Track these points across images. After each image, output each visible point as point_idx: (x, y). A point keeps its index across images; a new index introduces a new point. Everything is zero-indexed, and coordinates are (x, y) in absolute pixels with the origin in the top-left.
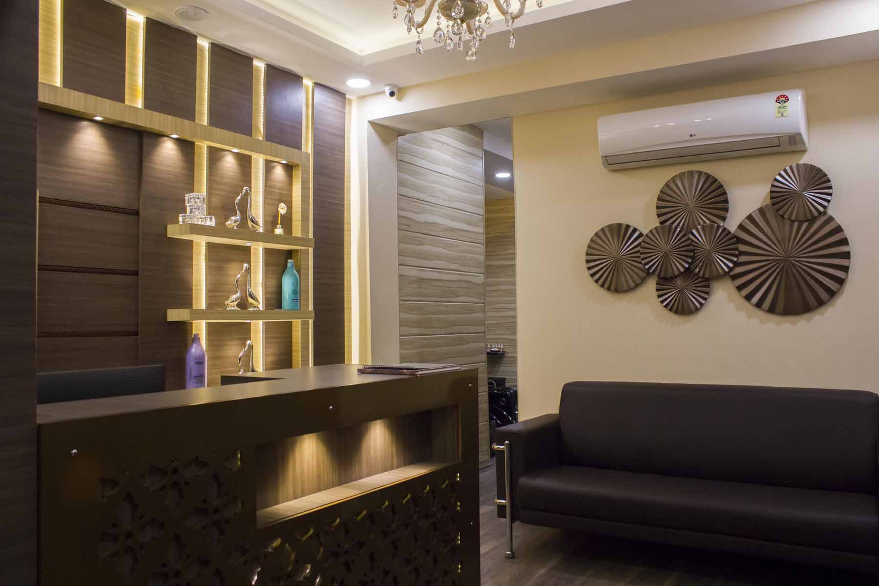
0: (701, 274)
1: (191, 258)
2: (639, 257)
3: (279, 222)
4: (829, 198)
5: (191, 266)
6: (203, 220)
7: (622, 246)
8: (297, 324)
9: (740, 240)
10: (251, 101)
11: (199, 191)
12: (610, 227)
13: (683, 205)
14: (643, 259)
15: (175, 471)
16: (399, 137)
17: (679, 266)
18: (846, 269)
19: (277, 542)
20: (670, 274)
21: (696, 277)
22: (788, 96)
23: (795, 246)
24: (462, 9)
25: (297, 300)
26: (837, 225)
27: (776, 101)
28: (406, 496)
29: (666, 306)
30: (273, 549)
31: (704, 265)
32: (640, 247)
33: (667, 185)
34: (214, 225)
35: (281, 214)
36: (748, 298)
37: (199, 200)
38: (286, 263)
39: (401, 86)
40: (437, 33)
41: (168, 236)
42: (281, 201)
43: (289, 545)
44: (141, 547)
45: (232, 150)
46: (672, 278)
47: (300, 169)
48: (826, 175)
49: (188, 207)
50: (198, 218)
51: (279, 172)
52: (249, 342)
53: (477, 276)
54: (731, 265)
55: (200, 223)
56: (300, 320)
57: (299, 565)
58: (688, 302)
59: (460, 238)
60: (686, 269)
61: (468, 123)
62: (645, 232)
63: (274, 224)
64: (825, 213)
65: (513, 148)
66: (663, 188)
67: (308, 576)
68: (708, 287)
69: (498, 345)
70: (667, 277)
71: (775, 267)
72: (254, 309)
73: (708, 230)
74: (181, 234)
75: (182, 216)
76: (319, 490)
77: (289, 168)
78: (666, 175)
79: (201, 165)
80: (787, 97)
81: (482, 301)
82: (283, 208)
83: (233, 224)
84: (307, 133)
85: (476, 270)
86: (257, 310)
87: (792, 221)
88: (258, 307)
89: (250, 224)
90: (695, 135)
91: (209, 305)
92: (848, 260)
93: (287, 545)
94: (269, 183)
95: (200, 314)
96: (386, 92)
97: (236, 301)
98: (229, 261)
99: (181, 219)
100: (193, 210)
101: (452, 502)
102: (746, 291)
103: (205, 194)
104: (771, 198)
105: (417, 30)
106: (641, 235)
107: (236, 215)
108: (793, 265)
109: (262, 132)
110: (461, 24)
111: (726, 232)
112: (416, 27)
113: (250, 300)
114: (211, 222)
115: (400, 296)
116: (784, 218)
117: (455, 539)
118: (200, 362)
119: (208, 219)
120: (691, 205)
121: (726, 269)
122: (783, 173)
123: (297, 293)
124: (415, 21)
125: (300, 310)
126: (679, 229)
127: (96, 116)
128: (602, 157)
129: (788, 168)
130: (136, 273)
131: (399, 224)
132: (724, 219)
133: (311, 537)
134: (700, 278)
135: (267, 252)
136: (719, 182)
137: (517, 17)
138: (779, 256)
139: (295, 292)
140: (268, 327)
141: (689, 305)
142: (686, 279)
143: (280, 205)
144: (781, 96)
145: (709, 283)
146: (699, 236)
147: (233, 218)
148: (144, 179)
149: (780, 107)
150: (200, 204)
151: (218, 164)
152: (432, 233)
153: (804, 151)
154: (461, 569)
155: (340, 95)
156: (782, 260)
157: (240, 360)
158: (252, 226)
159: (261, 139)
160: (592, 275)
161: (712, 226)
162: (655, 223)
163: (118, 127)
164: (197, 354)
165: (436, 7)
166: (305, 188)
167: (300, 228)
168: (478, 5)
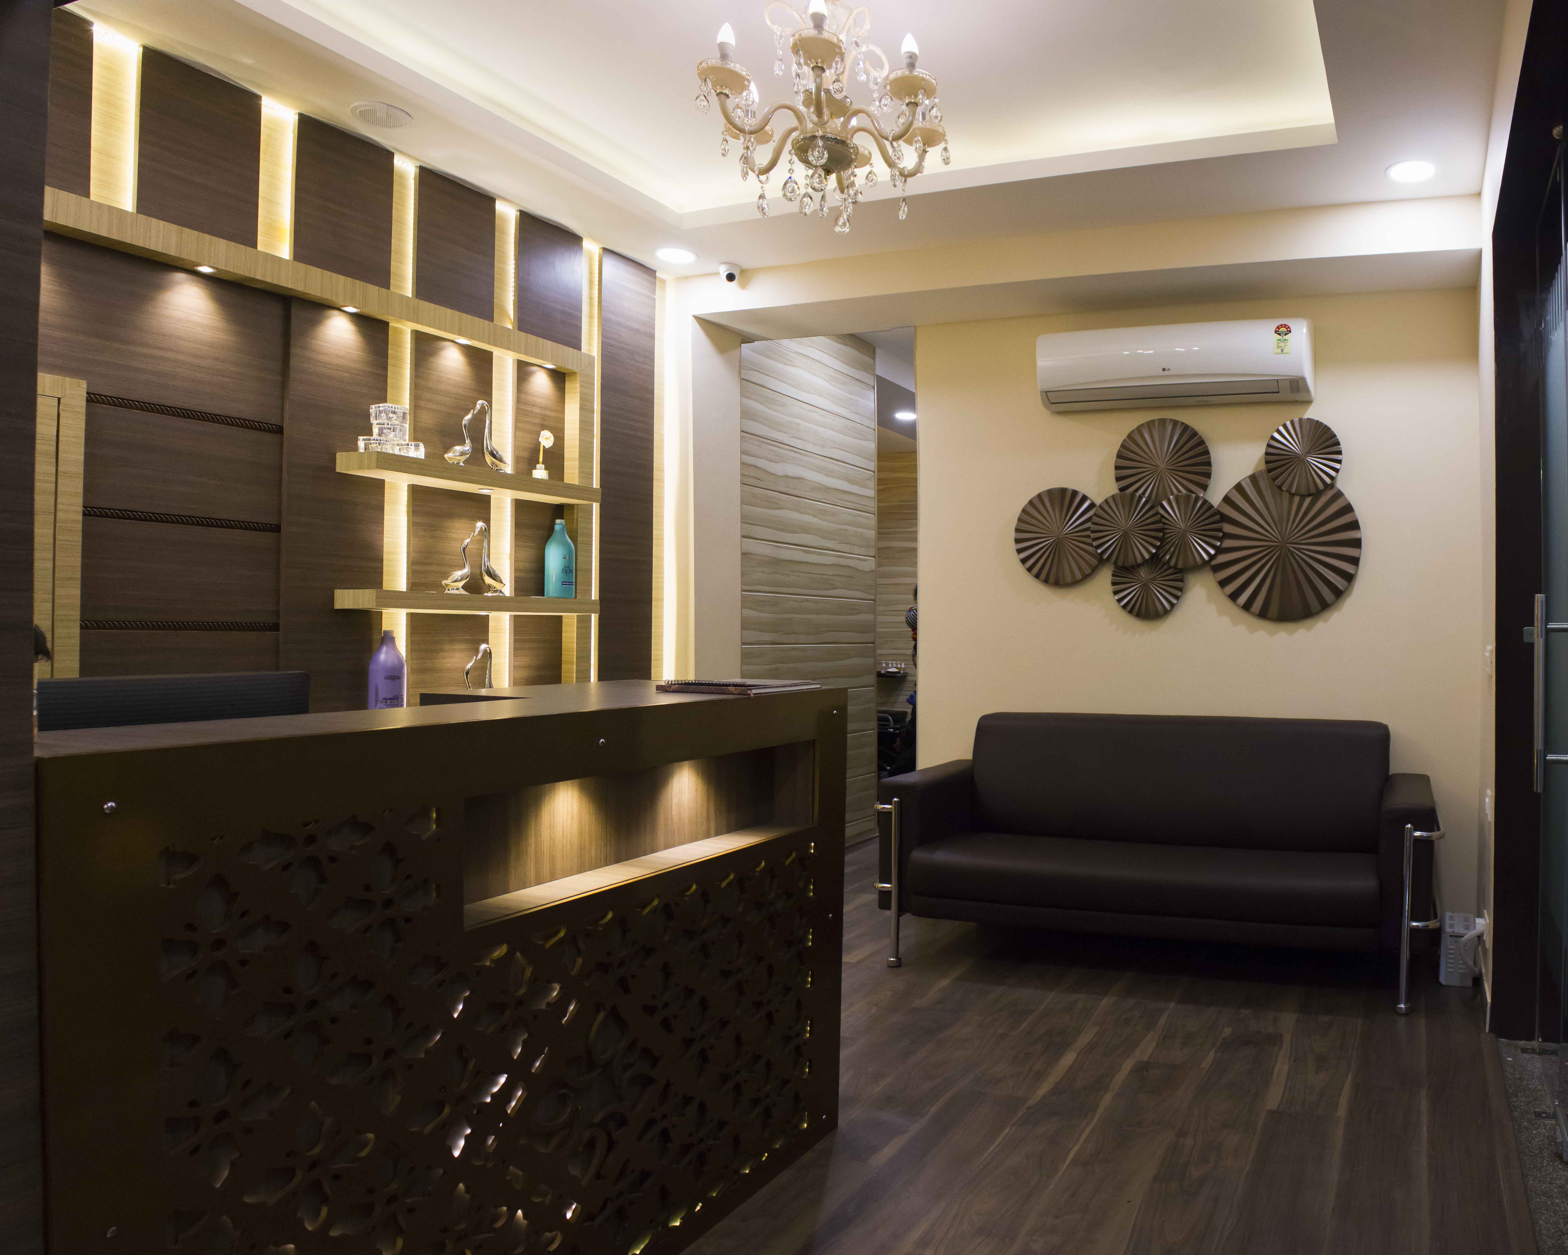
0: (1173, 563)
1: (381, 509)
2: (1088, 537)
3: (541, 459)
4: (1337, 466)
5: (380, 522)
6: (401, 447)
7: (1066, 521)
8: (570, 620)
9: (1225, 518)
10: (493, 266)
11: (397, 402)
12: (1050, 492)
13: (1150, 466)
14: (1095, 539)
15: (311, 839)
16: (742, 345)
17: (1143, 550)
18: (1355, 561)
19: (501, 951)
20: (1131, 562)
21: (1166, 567)
22: (1289, 325)
23: (1295, 529)
24: (825, 153)
25: (571, 583)
26: (1347, 503)
27: (1276, 332)
28: (728, 876)
29: (1124, 607)
30: (492, 961)
31: (1177, 550)
32: (1090, 523)
33: (1130, 436)
34: (423, 458)
35: (544, 446)
36: (1234, 597)
37: (395, 416)
38: (553, 524)
39: (745, 266)
40: (788, 185)
41: (338, 470)
42: (544, 427)
43: (521, 953)
44: (244, 963)
45: (456, 340)
46: (1133, 567)
47: (578, 378)
48: (1335, 436)
49: (375, 425)
50: (393, 444)
51: (541, 383)
52: (483, 646)
53: (865, 560)
54: (1212, 552)
55: (396, 453)
56: (576, 614)
57: (540, 985)
58: (1154, 602)
59: (839, 503)
60: (1153, 556)
61: (851, 332)
62: (1098, 501)
63: (532, 463)
64: (1332, 486)
65: (916, 375)
66: (1125, 440)
67: (553, 1002)
68: (1181, 580)
69: (897, 664)
70: (1126, 565)
71: (1268, 557)
72: (494, 594)
73: (1185, 502)
74: (360, 468)
75: (364, 440)
76: (581, 869)
77: (559, 377)
78: (1130, 422)
79: (399, 360)
80: (1289, 327)
81: (872, 597)
82: (547, 438)
83: (458, 458)
84: (590, 325)
85: (862, 551)
86: (498, 596)
87: (1292, 495)
88: (501, 592)
89: (489, 459)
90: (1169, 370)
91: (414, 585)
92: (1360, 550)
93: (518, 954)
94: (523, 396)
95: (396, 600)
96: (721, 273)
97: (461, 580)
98: (451, 516)
99: (361, 444)
100: (385, 431)
101: (801, 884)
102: (1231, 588)
103: (408, 407)
104: (1267, 462)
105: (759, 177)
106: (1092, 505)
107: (463, 443)
108: (1292, 553)
109: (512, 317)
110: (825, 176)
111: (1206, 507)
112: (757, 172)
113: (488, 580)
114: (419, 452)
115: (743, 584)
116: (1282, 490)
117: (805, 939)
118: (395, 676)
119: (413, 448)
120: (1162, 466)
121: (1206, 557)
122: (1282, 429)
123: (571, 571)
124: (757, 164)
125: (576, 597)
126: (1144, 500)
127: (201, 265)
128: (1041, 392)
129: (1288, 424)
130: (276, 529)
131: (742, 475)
132: (1205, 487)
133: (561, 942)
134: (1170, 568)
135: (520, 506)
136: (1200, 437)
137: (912, 174)
138: (1276, 542)
139: (567, 570)
140: (518, 624)
141: (1156, 607)
142: (1153, 569)
143: (542, 433)
144: (1281, 325)
145: (1183, 576)
146: (1171, 509)
147: (458, 448)
148: (292, 374)
149: (1279, 340)
150: (396, 422)
151: (432, 359)
152: (795, 492)
153: (1309, 402)
154: (812, 983)
155: (648, 271)
156: (1278, 546)
157: (467, 673)
158: (493, 463)
159: (510, 326)
160: (1024, 561)
161: (1188, 497)
162: (1111, 488)
163: (243, 286)
164: (390, 663)
165: (788, 146)
166: (585, 409)
167: (577, 471)
168: (852, 151)
